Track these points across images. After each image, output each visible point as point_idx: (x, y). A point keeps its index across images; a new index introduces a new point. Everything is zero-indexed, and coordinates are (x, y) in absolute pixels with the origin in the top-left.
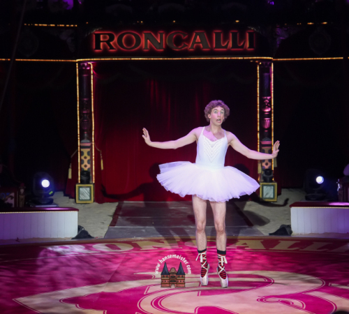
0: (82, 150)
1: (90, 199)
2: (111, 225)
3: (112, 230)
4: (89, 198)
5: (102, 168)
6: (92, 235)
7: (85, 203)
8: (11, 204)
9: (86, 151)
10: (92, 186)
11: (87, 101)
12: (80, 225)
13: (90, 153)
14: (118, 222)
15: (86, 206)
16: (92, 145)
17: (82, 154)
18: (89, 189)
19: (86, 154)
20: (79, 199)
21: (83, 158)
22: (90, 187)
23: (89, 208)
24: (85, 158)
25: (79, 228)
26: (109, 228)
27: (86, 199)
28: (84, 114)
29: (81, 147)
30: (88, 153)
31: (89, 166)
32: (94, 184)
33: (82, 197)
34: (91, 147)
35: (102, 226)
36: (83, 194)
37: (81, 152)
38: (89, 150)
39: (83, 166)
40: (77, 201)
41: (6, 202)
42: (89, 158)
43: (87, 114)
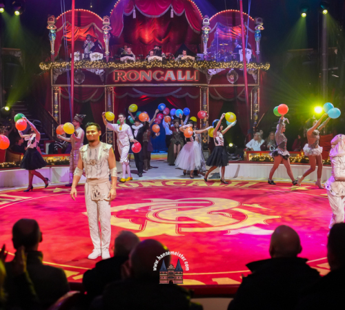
11: (110, 108)
31: (112, 142)
37: (107, 134)
38: (112, 133)
42: (111, 137)
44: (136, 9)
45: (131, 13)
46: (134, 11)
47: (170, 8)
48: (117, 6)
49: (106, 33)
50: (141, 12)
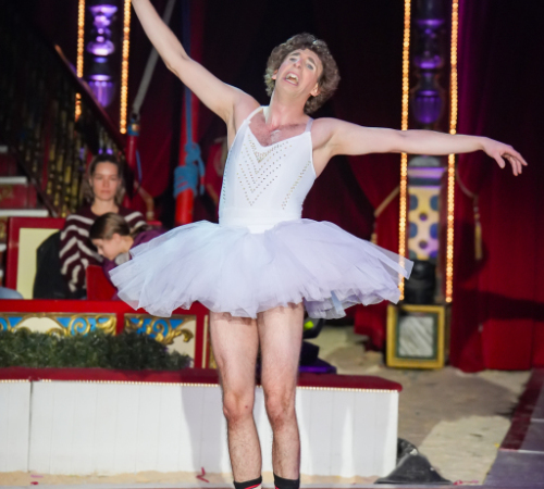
0: (414, 190)
1: (435, 357)
2: (506, 445)
3: (510, 460)
4: (428, 351)
5: (479, 254)
6: (444, 474)
7: (417, 367)
8: (184, 359)
9: (424, 195)
10: (441, 310)
11: (436, 30)
12: (404, 437)
13: (439, 203)
14: (529, 436)
15: (422, 377)
16: (446, 175)
17: (412, 203)
18: (429, 321)
19: (424, 205)
20: (397, 355)
21: (414, 216)
22: (435, 316)
23: (432, 385)
24: (423, 217)
25: (401, 448)
26: (500, 456)
27: (418, 353)
28: (424, 71)
29: (410, 182)
30: (433, 202)
31: (434, 245)
32: (448, 306)
33: (406, 348)
34: (443, 181)
35: (477, 445)
36: (410, 339)
37: (409, 197)
38: (435, 191)
39: (414, 244)
40: (391, 361)
41: (171, 349)
42: (434, 218)
43: (433, 71)
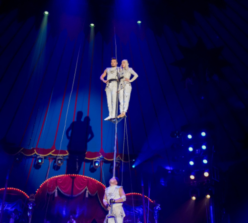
44: (58, 189)
45: (53, 192)
46: (56, 191)
47: (86, 190)
48: (42, 187)
49: (30, 208)
50: (62, 192)
